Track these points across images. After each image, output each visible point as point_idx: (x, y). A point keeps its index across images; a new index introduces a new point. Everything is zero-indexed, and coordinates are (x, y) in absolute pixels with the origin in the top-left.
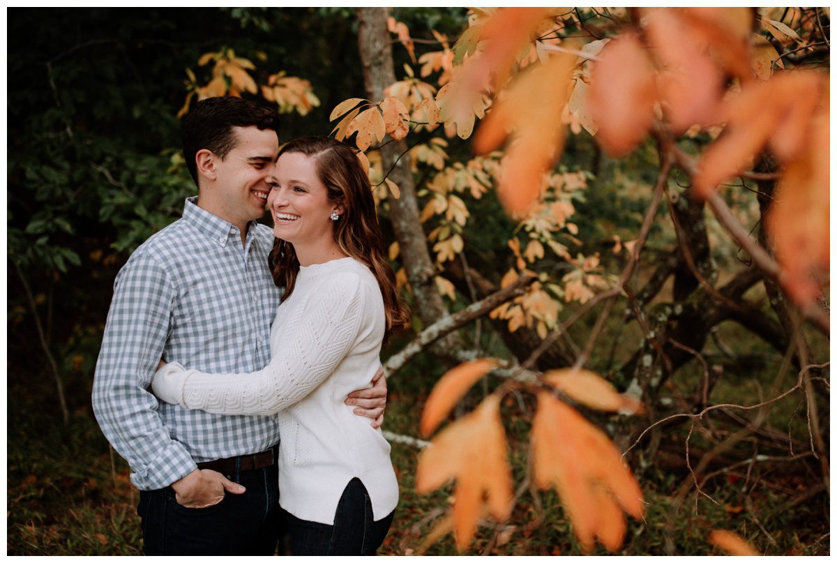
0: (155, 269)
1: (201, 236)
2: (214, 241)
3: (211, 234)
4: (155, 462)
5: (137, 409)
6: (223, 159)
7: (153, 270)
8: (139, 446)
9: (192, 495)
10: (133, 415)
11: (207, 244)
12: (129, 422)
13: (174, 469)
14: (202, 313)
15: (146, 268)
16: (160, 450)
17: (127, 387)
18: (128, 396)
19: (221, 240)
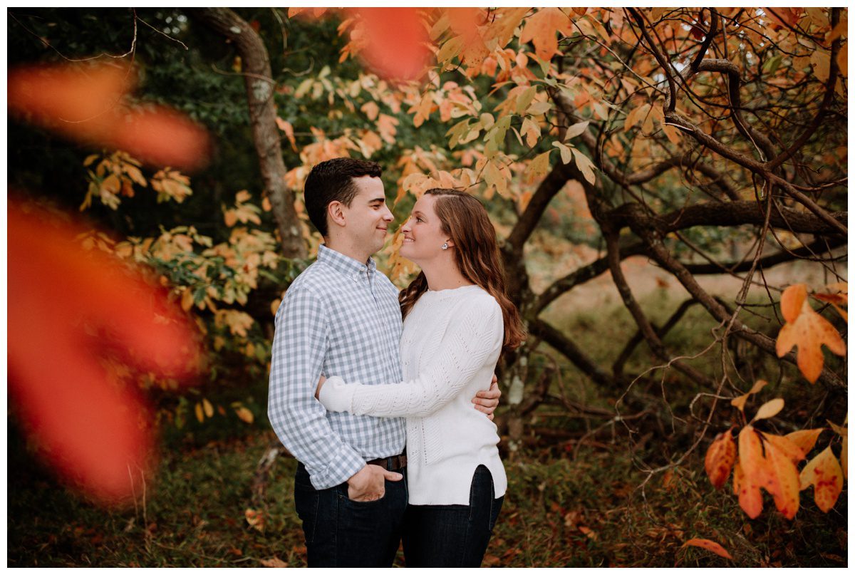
0: (312, 299)
1: (338, 274)
2: (349, 277)
3: (346, 272)
4: (334, 460)
5: (314, 416)
6: (349, 207)
7: (310, 300)
8: (319, 448)
9: (366, 487)
10: (312, 422)
11: (344, 280)
12: (309, 428)
13: (350, 465)
14: (352, 335)
15: (303, 299)
16: (337, 450)
17: (304, 399)
18: (305, 407)
19: (354, 276)
